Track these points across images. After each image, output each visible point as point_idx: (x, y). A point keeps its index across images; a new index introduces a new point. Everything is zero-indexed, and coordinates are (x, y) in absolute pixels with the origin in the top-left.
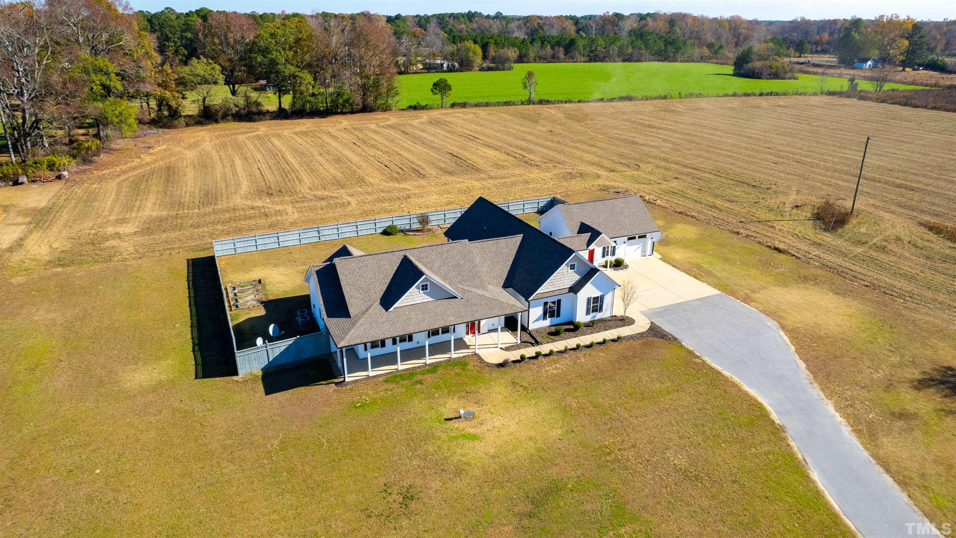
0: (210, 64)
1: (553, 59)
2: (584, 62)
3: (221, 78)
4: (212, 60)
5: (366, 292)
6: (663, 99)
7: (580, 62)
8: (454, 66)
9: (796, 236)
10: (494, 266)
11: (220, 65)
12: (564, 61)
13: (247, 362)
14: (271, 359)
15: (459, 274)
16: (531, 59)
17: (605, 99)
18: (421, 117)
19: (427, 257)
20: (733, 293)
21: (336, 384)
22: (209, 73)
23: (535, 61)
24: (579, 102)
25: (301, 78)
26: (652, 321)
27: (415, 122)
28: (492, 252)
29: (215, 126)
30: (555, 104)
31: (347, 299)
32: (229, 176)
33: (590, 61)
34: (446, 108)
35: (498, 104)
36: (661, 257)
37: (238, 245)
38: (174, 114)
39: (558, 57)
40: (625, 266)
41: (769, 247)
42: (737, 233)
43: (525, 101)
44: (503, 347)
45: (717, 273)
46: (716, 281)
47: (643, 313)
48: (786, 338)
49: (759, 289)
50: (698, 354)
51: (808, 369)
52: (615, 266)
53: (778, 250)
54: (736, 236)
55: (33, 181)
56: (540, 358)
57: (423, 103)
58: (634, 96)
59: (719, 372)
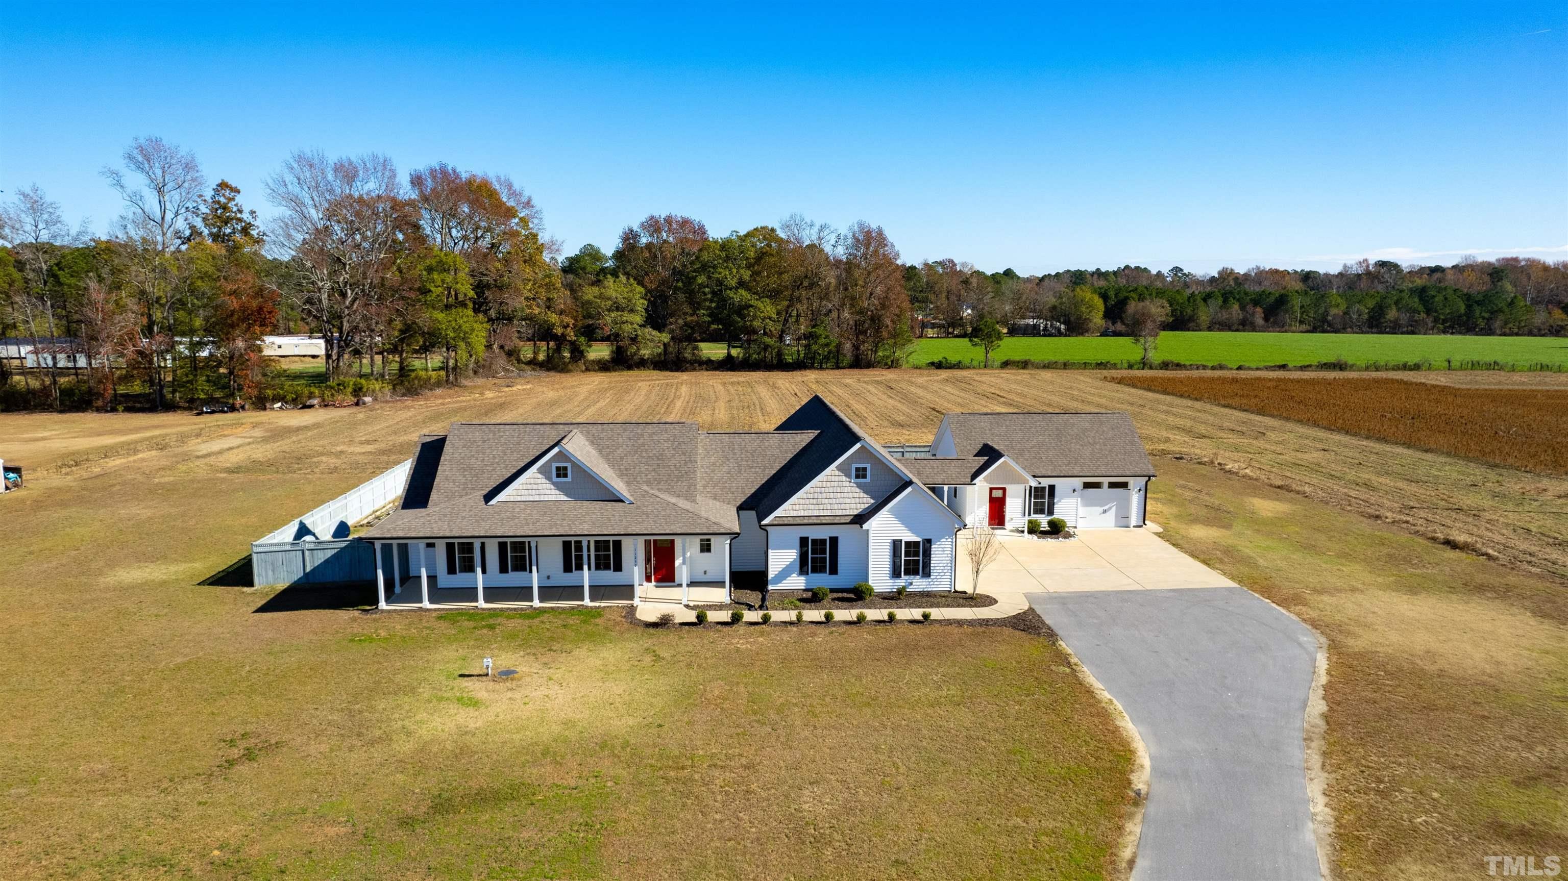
1: (1244, 326)
2: (1302, 332)
3: (641, 305)
5: (476, 476)
6: (1411, 370)
7: (1294, 332)
8: (1059, 330)
10: (740, 472)
11: (644, 286)
12: (1264, 329)
13: (270, 568)
14: (308, 569)
15: (654, 470)
16: (1204, 325)
17: (1291, 365)
19: (609, 438)
20: (1268, 591)
21: (363, 612)
23: (1210, 329)
25: (757, 308)
26: (1033, 606)
28: (747, 451)
30: (1192, 369)
31: (437, 480)
33: (1314, 330)
34: (992, 367)
35: (1085, 366)
36: (1158, 530)
38: (578, 357)
39: (1252, 323)
40: (1068, 536)
41: (1434, 539)
42: (1378, 517)
43: (1136, 363)
44: (691, 604)
45: (1261, 562)
46: (1246, 570)
47: (1026, 595)
48: (1322, 662)
49: (1338, 590)
50: (1074, 660)
51: (1326, 717)
52: (1044, 534)
53: (1451, 544)
54: (1371, 521)
55: (326, 406)
56: (735, 627)
57: (953, 358)
58: (1350, 362)
59: (1090, 692)
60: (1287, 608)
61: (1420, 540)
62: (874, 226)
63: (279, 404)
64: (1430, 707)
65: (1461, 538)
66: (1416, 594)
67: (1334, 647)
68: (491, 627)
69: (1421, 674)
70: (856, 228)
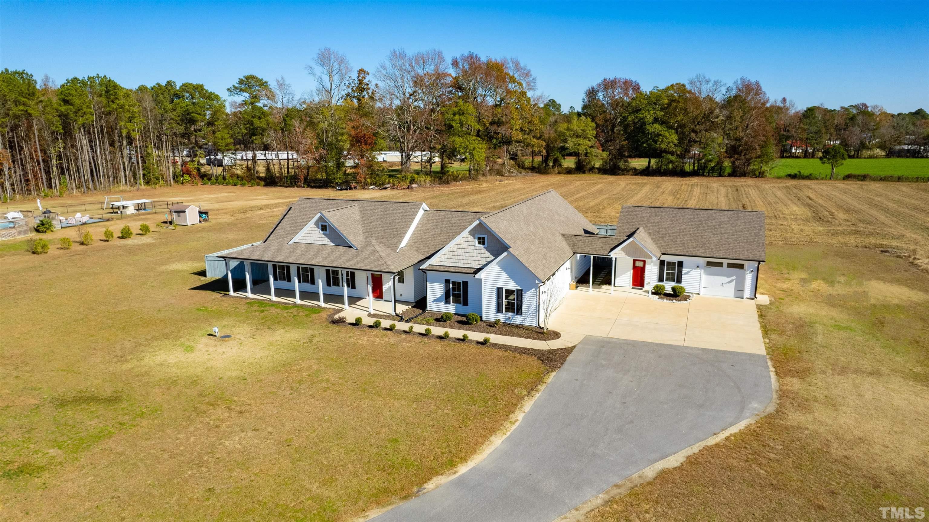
13: (213, 268)
20: (786, 362)
21: (225, 295)
26: (578, 345)
31: (277, 228)
34: (837, 179)
44: (373, 313)
46: (793, 343)
50: (541, 387)
52: (667, 295)
55: (393, 188)
57: (805, 172)
62: (753, 80)
63: (372, 187)
67: (771, 417)
70: (739, 82)
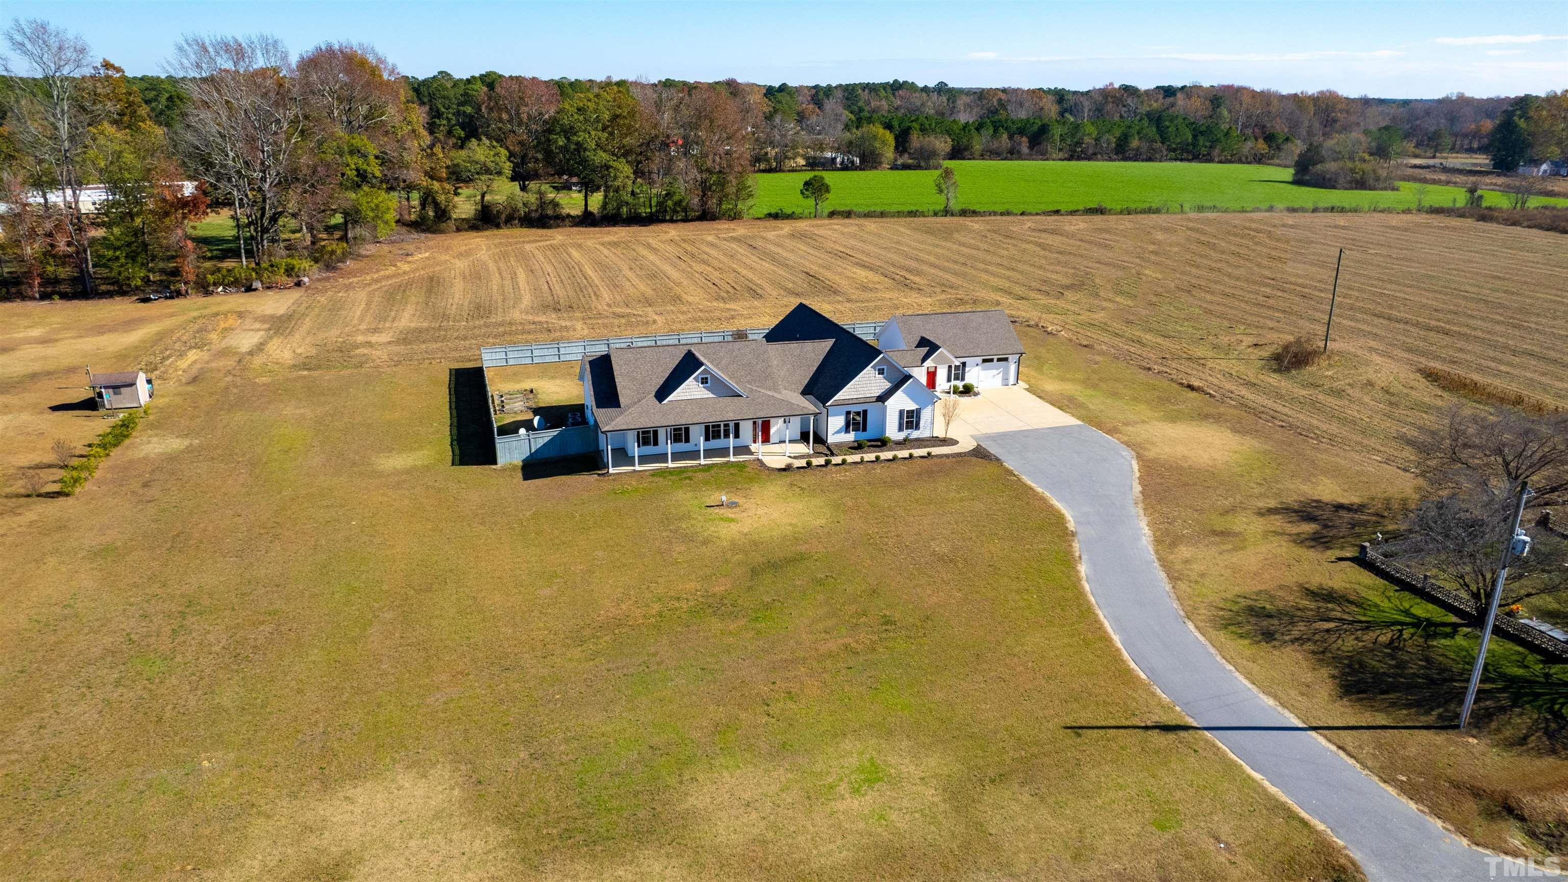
0: (494, 147)
1: (1012, 154)
2: (1061, 159)
3: (507, 167)
4: (498, 142)
5: (641, 384)
6: (1152, 213)
7: (1054, 160)
8: (852, 162)
9: (1227, 375)
10: (794, 370)
11: (507, 148)
12: (1029, 158)
13: (507, 451)
14: (533, 451)
15: (749, 374)
16: (977, 154)
17: (1063, 212)
18: (782, 229)
20: (1099, 426)
21: (599, 475)
22: (492, 159)
23: (982, 157)
24: (1023, 214)
25: (616, 169)
26: (981, 443)
27: (771, 235)
28: (794, 356)
29: (496, 232)
30: (985, 216)
32: (508, 288)
33: (1070, 158)
34: (821, 217)
36: (1027, 387)
37: (510, 355)
38: (442, 214)
39: (1019, 152)
40: (976, 394)
41: (1181, 384)
42: (1149, 369)
43: (940, 211)
44: (792, 455)
45: (1091, 406)
46: (1084, 412)
47: (972, 436)
48: (1136, 467)
49: (1136, 423)
50: (1016, 473)
51: (1142, 493)
52: (961, 392)
53: (1191, 387)
54: (1145, 372)
55: (268, 288)
56: (829, 467)
58: (1109, 207)
59: (1031, 489)
60: (1112, 436)
61: (1174, 385)
63: (221, 289)
64: (1187, 484)
65: (1196, 383)
66: (1175, 422)
67: (1139, 457)
68: (690, 478)
69: (1179, 468)
